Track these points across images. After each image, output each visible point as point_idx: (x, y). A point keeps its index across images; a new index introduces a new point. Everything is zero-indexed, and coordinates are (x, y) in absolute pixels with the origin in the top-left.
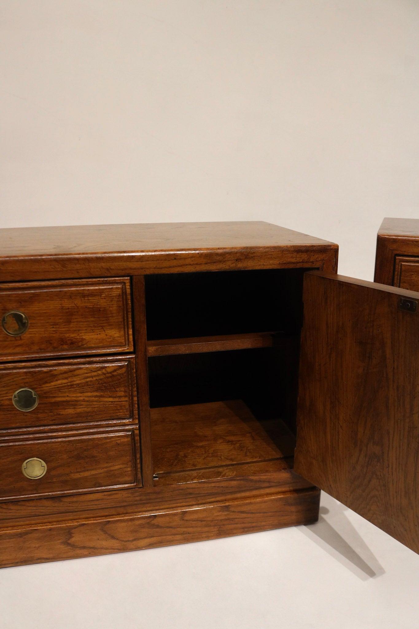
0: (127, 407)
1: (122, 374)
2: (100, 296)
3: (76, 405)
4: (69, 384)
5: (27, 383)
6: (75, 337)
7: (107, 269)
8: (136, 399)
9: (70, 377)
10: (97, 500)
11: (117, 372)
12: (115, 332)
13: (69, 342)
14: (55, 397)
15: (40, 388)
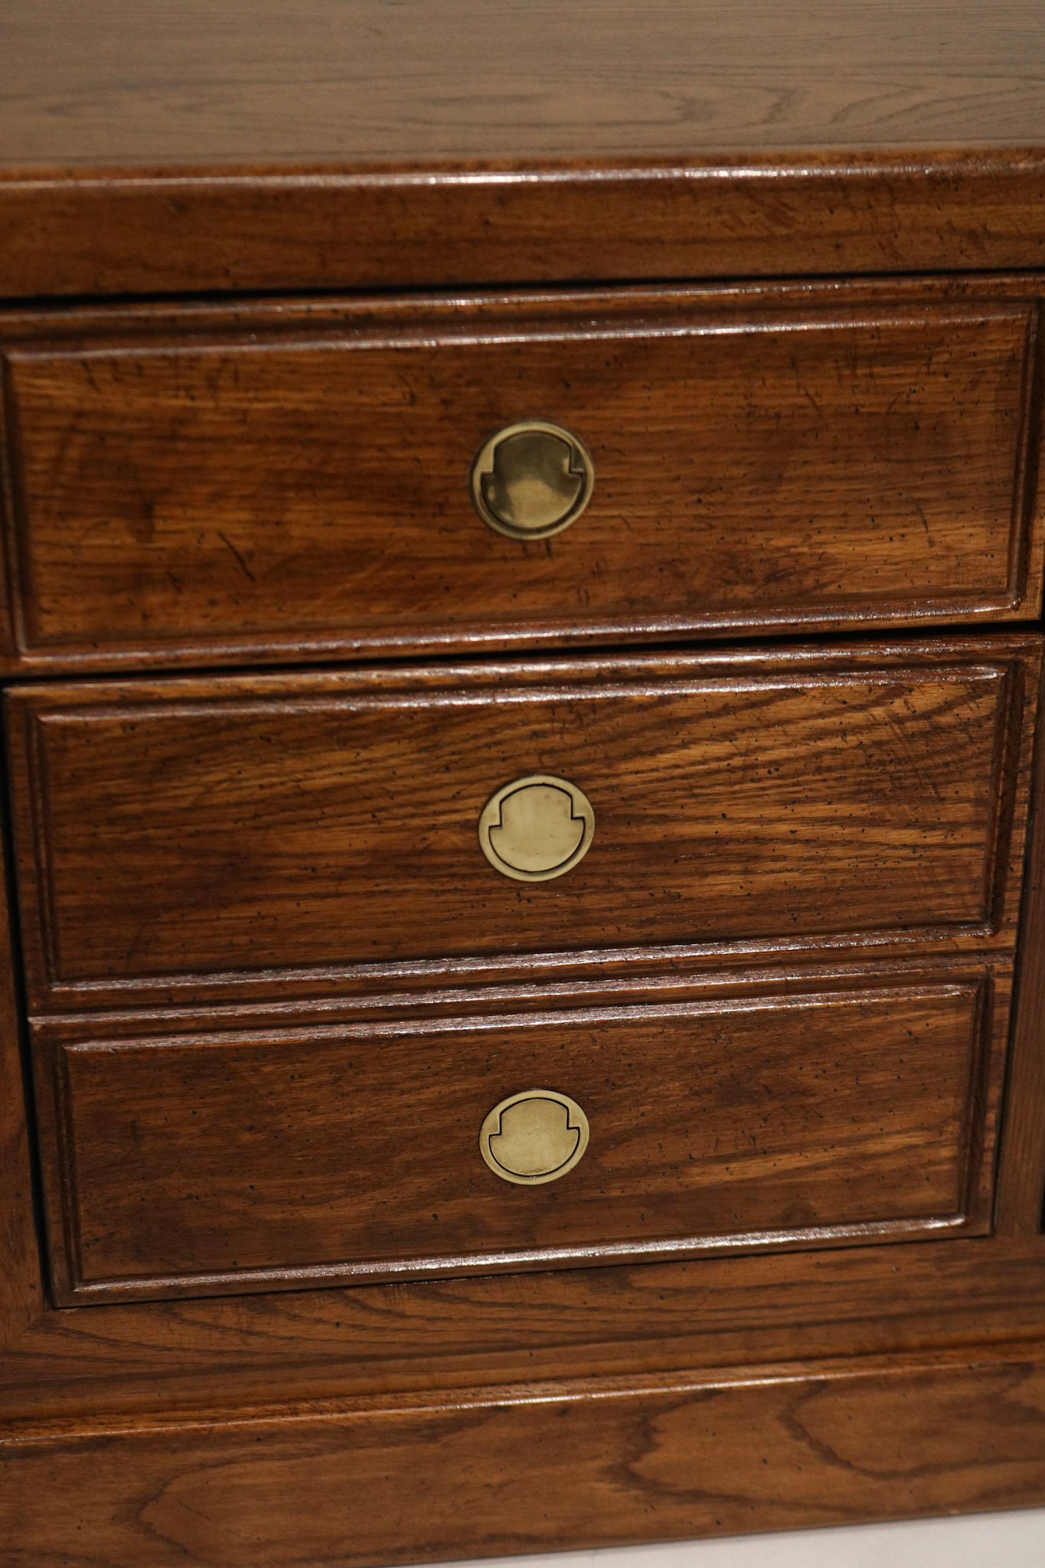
0: (978, 871)
1: (978, 723)
2: (925, 361)
3: (756, 858)
4: (737, 762)
5: (551, 752)
6: (792, 550)
7: (973, 236)
8: (1024, 836)
9: (743, 731)
10: (784, 1286)
11: (956, 711)
12: (970, 531)
13: (759, 571)
14: (665, 819)
15: (607, 776)
